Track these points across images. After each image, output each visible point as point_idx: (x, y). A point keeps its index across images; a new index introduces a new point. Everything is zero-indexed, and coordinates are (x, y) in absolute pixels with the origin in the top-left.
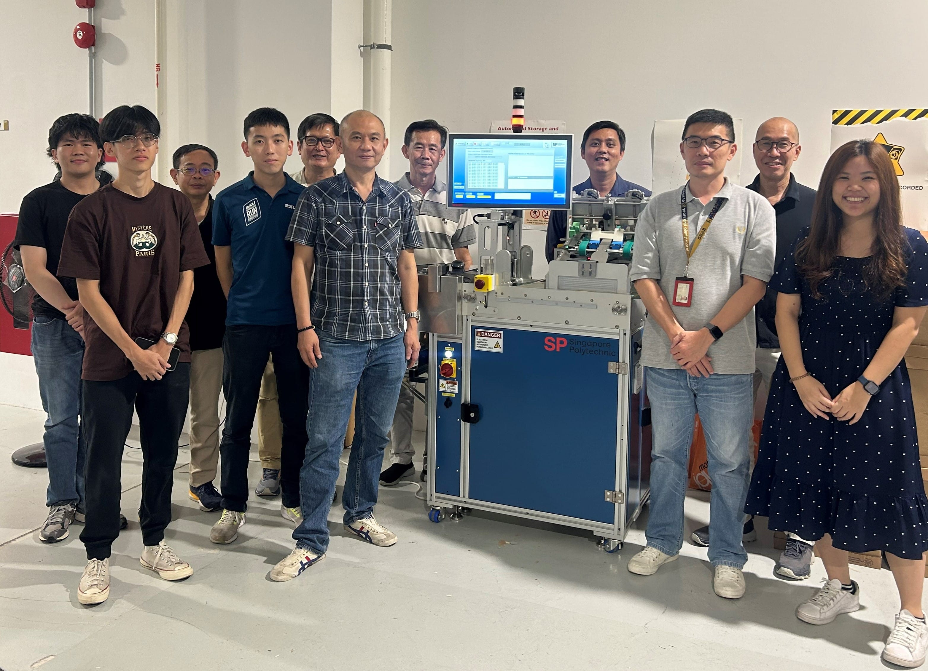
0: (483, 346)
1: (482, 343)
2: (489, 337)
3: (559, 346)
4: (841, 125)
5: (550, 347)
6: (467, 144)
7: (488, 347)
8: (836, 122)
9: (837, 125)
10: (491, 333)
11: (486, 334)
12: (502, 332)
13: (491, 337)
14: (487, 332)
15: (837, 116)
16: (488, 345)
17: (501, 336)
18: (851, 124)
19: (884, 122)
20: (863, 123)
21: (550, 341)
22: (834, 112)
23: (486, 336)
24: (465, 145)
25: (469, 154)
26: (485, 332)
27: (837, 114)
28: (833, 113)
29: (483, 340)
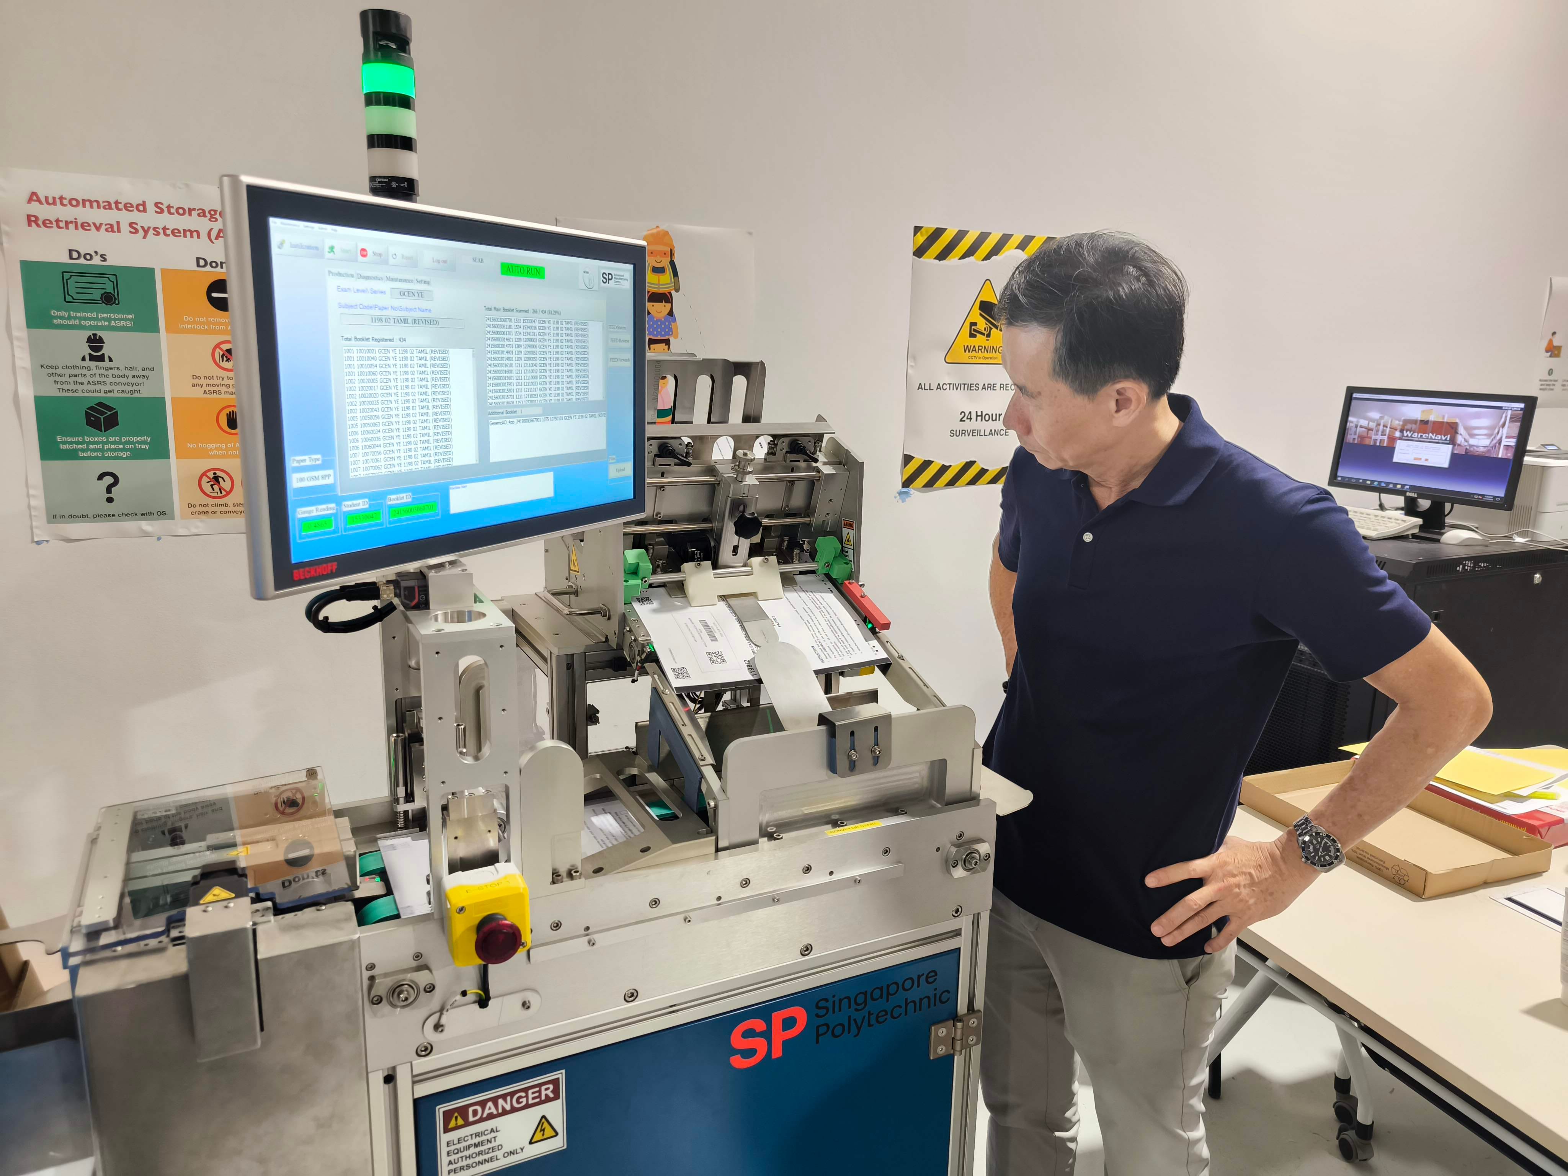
0: (481, 1158)
1: (473, 1150)
2: (505, 1113)
3: (779, 1036)
4: (929, 259)
5: (749, 1053)
6: (332, 249)
7: (500, 1154)
8: (919, 252)
9: (921, 259)
10: (512, 1094)
11: (490, 1108)
12: (560, 1075)
13: (514, 1110)
14: (495, 1100)
15: (921, 239)
16: (500, 1148)
17: (556, 1091)
18: (944, 259)
19: (994, 258)
20: (963, 257)
21: (749, 1033)
22: (917, 229)
23: (491, 1117)
24: (321, 256)
25: (341, 306)
26: (483, 1104)
27: (922, 235)
28: (915, 234)
29: (477, 1135)
